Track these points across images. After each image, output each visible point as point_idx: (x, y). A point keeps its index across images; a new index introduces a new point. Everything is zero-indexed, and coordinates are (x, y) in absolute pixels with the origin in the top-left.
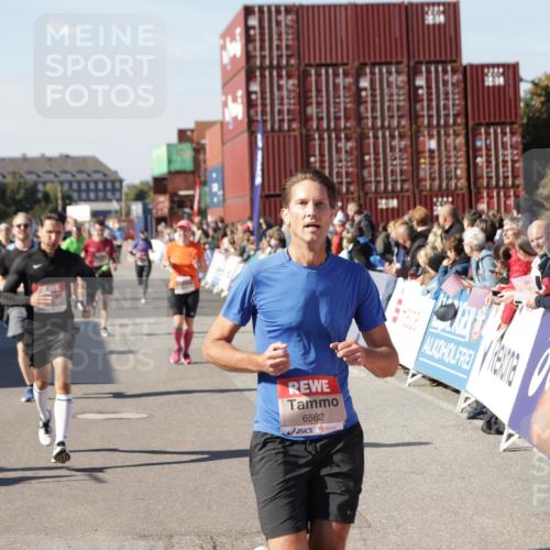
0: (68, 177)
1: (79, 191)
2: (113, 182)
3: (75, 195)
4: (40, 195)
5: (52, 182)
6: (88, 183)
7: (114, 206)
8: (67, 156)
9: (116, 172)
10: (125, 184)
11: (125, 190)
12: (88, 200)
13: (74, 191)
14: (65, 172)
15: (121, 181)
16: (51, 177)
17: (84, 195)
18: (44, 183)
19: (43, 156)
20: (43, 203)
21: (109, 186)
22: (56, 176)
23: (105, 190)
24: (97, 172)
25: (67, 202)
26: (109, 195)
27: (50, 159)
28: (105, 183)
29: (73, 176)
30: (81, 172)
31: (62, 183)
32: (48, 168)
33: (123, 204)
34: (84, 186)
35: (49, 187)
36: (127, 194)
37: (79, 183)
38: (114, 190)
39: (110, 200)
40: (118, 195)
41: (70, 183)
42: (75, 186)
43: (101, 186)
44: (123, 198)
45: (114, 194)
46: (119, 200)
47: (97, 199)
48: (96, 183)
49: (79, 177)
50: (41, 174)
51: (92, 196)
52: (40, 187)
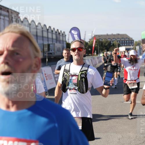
0: (119, 40)
1: (122, 43)
2: (131, 41)
3: (121, 44)
4: (112, 44)
5: (115, 41)
6: (124, 41)
7: (132, 47)
8: (119, 34)
9: (132, 38)
10: (134, 41)
11: (134, 43)
12: (124, 45)
13: (121, 43)
14: (118, 38)
15: (133, 41)
16: (115, 40)
17: (123, 44)
18: (113, 41)
19: (112, 34)
20: (113, 46)
21: (130, 42)
22: (116, 39)
23: (129, 43)
24: (126, 38)
25: (119, 46)
26: (130, 44)
27: (114, 35)
28: (129, 41)
29: (120, 39)
30: (122, 38)
31: (117, 41)
32: (114, 37)
33: (134, 46)
34: (123, 42)
35: (114, 42)
36: (135, 44)
37: (122, 41)
38: (131, 43)
39: (130, 46)
40: (132, 44)
41: (120, 41)
42: (121, 42)
43: (128, 42)
44: (134, 45)
45: (131, 44)
46: (133, 45)
47: (127, 45)
48: (127, 41)
49: (122, 39)
50: (112, 39)
51: (126, 44)
52: (112, 42)
